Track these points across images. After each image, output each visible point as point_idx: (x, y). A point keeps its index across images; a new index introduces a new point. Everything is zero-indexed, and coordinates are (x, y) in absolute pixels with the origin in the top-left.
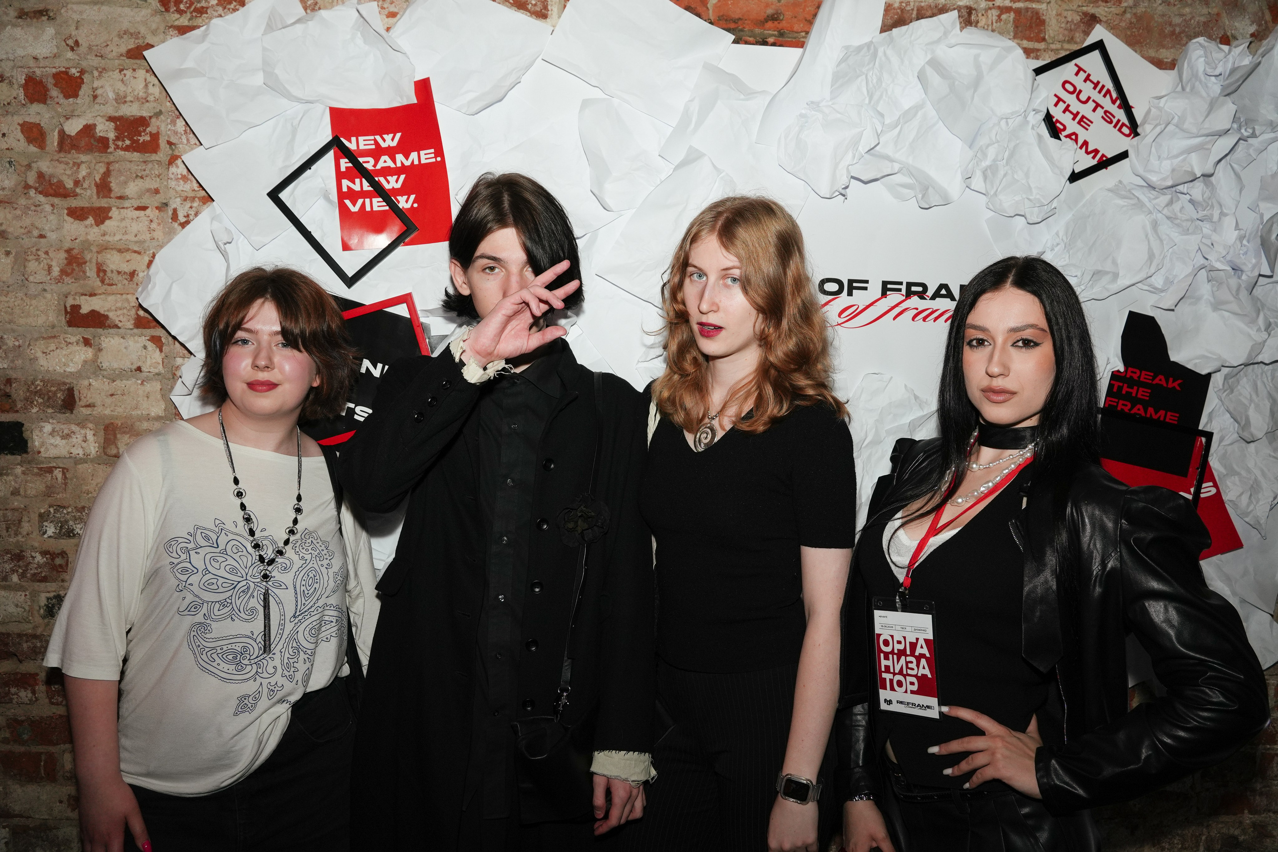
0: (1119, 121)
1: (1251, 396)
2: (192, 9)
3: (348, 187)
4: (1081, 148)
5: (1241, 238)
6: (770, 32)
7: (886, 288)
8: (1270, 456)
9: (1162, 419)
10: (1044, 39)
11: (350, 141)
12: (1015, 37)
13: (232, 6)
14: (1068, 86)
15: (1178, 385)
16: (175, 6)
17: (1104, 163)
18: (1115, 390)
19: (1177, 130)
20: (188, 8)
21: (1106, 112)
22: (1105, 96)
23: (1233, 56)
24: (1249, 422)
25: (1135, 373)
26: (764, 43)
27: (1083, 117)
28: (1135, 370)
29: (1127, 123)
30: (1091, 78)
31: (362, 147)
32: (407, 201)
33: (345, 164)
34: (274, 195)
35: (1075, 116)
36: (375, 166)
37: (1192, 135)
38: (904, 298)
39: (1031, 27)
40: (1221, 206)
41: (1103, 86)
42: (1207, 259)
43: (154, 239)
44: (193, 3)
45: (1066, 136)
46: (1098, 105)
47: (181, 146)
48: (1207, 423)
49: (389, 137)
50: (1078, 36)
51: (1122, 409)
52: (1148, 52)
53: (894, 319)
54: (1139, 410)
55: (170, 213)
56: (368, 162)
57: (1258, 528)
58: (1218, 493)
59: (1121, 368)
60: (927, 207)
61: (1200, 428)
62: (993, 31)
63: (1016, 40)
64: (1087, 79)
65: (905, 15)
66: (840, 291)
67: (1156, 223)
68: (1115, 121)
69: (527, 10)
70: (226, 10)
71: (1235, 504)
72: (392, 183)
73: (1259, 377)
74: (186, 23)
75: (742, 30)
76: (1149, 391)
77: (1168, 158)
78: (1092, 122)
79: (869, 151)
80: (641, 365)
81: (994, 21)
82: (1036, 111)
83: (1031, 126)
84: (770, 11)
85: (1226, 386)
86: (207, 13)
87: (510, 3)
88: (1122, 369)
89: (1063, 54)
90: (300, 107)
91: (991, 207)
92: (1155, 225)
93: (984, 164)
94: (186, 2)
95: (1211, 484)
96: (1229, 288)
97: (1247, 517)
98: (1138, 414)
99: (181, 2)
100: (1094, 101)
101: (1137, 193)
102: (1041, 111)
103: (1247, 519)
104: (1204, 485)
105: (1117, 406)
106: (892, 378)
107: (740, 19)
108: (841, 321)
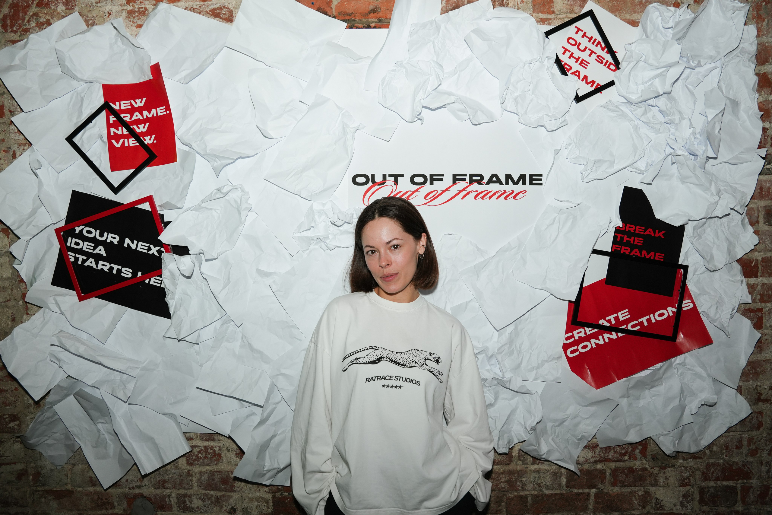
0: (607, 61)
1: (714, 240)
2: (21, 30)
3: (114, 132)
4: (583, 80)
5: (694, 133)
6: (373, 20)
7: (455, 178)
8: (730, 280)
9: (652, 258)
10: (553, 12)
11: (116, 105)
12: (533, 12)
13: (44, 27)
14: (571, 41)
15: (663, 234)
16: (11, 28)
17: (599, 89)
18: (618, 240)
19: (647, 65)
20: (18, 29)
21: (598, 56)
22: (597, 46)
23: (678, 14)
24: (714, 258)
25: (632, 228)
26: (369, 27)
27: (583, 60)
28: (631, 226)
29: (613, 62)
30: (586, 35)
31: (123, 108)
32: (150, 139)
33: (112, 118)
34: (70, 139)
35: (577, 60)
36: (131, 119)
37: (657, 68)
38: (468, 184)
39: (544, 5)
40: (680, 113)
41: (595, 40)
42: (673, 149)
43: (2, 169)
44: (22, 26)
45: (572, 74)
46: (592, 52)
47: (17, 113)
48: (684, 260)
49: (138, 101)
50: (576, 8)
51: (624, 252)
52: (625, 16)
53: (462, 198)
54: (636, 252)
55: (11, 153)
56: (127, 117)
57: (724, 330)
58: (695, 306)
59: (620, 224)
60: (477, 123)
61: (680, 263)
62: (518, 9)
63: (534, 15)
64: (584, 35)
65: (460, 3)
66: (425, 182)
67: (637, 126)
68: (604, 61)
69: (220, 17)
70: (40, 30)
71: (707, 314)
72: (141, 129)
73: (719, 227)
74: (18, 38)
75: (354, 20)
76: (643, 239)
77: (643, 83)
78: (589, 63)
79: (434, 89)
80: (295, 235)
81: (519, 3)
82: (549, 58)
83: (546, 67)
84: (371, 7)
85: (696, 234)
86: (30, 32)
87: (210, 14)
88: (621, 226)
89: (567, 20)
90: (85, 85)
91: (523, 122)
92: (636, 128)
93: (516, 94)
94: (17, 26)
95: (689, 301)
96: (688, 167)
97: (715, 322)
98: (634, 255)
99: (14, 26)
100: (589, 49)
101: (624, 108)
102: (552, 58)
103: (715, 324)
104: (684, 302)
105: (621, 249)
106: (461, 237)
107: (352, 13)
108: (426, 201)
